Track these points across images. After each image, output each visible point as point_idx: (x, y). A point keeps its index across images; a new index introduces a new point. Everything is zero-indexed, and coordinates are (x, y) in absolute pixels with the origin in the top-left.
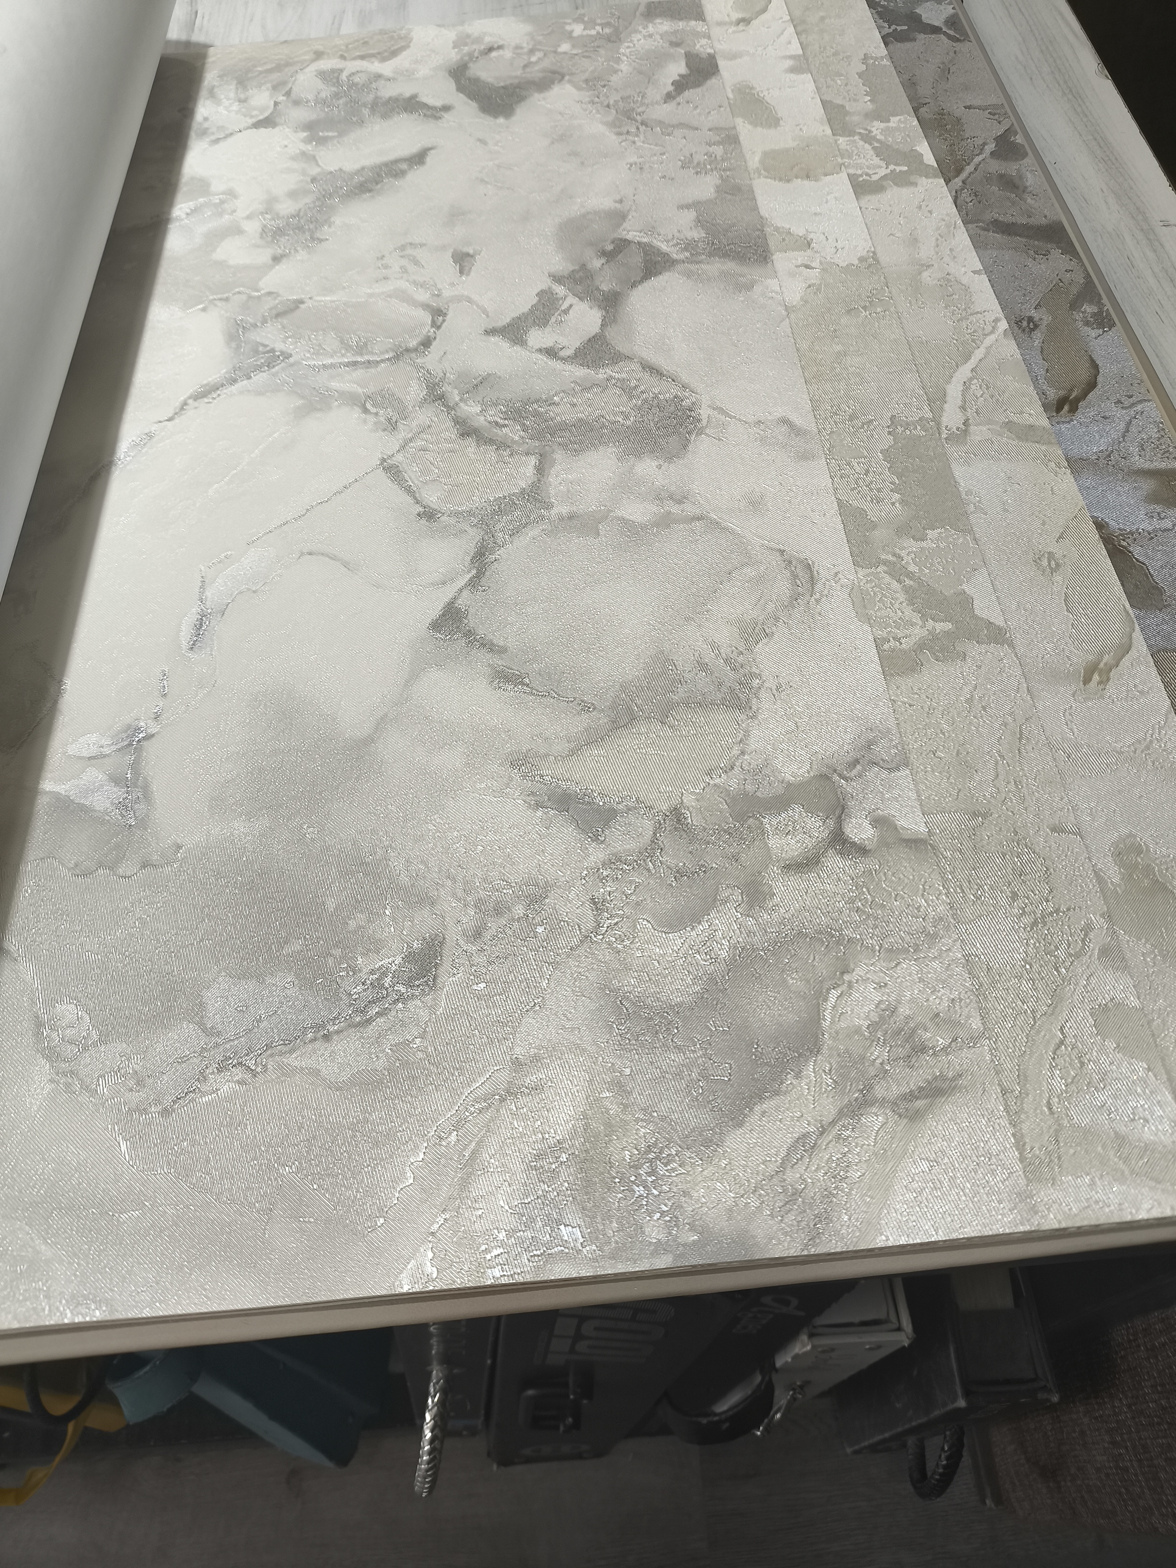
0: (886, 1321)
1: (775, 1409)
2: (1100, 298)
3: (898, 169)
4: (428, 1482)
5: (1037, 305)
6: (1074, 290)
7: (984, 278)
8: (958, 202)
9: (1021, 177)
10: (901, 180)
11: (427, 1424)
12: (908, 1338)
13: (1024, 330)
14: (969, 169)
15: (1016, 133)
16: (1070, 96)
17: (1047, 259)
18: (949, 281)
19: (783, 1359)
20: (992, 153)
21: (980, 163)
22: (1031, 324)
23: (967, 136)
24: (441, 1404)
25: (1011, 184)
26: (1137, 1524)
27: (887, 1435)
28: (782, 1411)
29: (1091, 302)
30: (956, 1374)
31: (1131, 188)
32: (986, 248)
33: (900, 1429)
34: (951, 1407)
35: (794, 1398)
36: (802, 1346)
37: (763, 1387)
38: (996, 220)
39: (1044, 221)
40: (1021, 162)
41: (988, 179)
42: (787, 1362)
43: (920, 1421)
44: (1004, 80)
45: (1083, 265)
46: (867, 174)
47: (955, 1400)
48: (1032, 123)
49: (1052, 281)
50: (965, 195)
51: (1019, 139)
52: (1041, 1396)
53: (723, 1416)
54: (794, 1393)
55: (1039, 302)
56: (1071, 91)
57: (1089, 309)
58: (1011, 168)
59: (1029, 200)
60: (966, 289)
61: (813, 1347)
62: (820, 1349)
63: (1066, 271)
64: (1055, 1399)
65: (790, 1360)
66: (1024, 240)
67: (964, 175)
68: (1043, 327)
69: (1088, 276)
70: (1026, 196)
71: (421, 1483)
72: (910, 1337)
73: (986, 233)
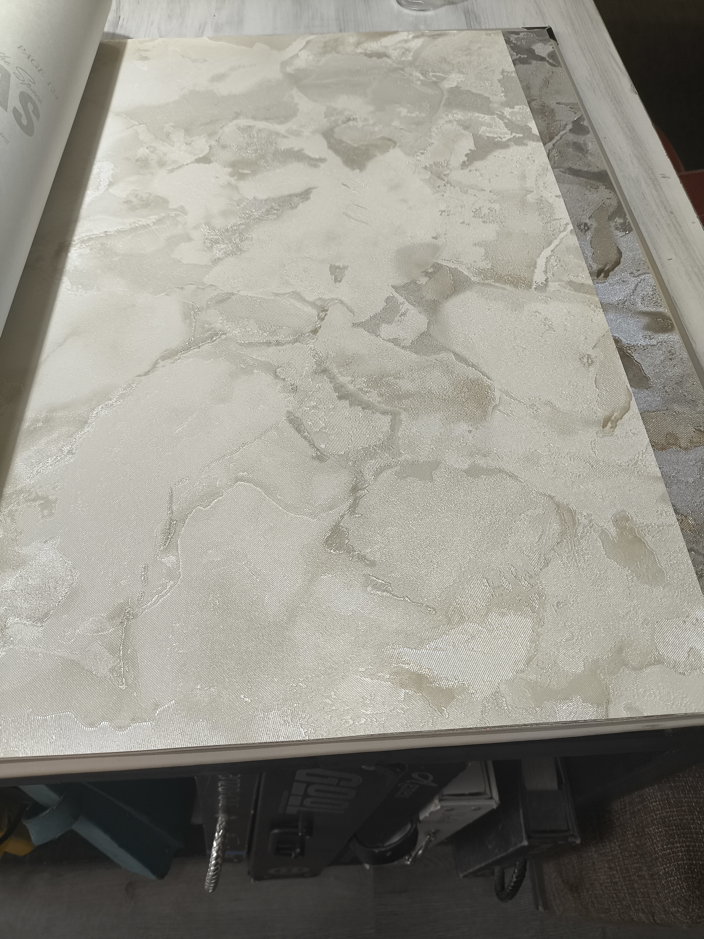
0: (485, 793)
1: (418, 847)
2: (625, 215)
3: (517, 135)
4: (213, 883)
5: (590, 217)
6: (611, 210)
7: (562, 200)
8: (550, 156)
9: (585, 144)
10: (519, 142)
11: (214, 848)
12: (496, 803)
13: (582, 230)
14: (557, 138)
15: (584, 120)
16: (615, 102)
17: (597, 191)
18: (542, 200)
19: (424, 815)
20: (570, 130)
21: (563, 135)
22: (586, 227)
23: (557, 119)
24: (223, 836)
25: (580, 148)
26: (622, 915)
27: (483, 865)
28: (423, 848)
29: (620, 217)
30: (523, 826)
31: (646, 155)
32: (564, 183)
33: (490, 861)
34: (519, 846)
35: (430, 841)
36: (435, 806)
37: (412, 831)
38: (570, 168)
39: (596, 170)
40: (586, 136)
41: (567, 144)
42: (426, 817)
43: (502, 855)
44: (579, 90)
45: (617, 196)
46: (500, 138)
47: (521, 841)
48: (593, 115)
49: (599, 204)
50: (554, 152)
51: (586, 123)
52: (570, 840)
53: (388, 848)
54: (430, 837)
55: (591, 215)
56: (615, 99)
57: (619, 220)
58: (580, 139)
59: (589, 158)
60: (551, 205)
61: (442, 807)
62: (445, 809)
63: (607, 198)
64: (578, 841)
65: (427, 815)
66: (585, 180)
67: (554, 141)
68: (592, 229)
69: (619, 202)
70: (587, 155)
71: (209, 883)
72: (497, 802)
73: (564, 174)
